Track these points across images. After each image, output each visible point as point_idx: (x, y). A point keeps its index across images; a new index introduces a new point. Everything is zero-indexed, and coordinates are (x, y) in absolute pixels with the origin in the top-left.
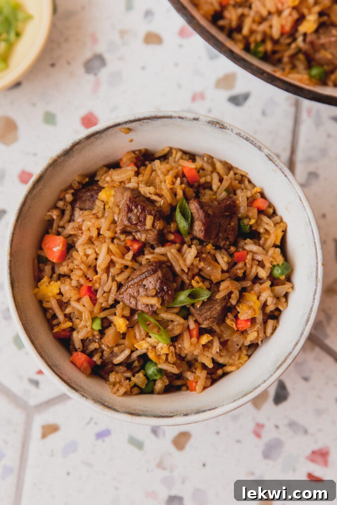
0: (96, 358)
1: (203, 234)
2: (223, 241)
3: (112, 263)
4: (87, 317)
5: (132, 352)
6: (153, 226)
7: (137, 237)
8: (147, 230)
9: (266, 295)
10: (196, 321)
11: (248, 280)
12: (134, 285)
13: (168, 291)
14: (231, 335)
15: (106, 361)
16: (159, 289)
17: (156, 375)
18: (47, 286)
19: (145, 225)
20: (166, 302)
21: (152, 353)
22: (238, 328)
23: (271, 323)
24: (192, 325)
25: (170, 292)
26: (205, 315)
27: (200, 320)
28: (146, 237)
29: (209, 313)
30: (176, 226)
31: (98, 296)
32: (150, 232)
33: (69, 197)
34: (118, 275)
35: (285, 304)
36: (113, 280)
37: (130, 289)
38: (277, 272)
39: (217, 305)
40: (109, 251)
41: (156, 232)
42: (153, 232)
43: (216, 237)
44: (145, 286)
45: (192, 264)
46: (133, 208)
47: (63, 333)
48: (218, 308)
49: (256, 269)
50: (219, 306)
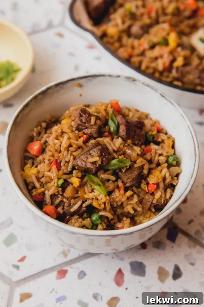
0: (60, 210)
1: (125, 132)
2: (137, 141)
3: (70, 146)
4: (55, 176)
5: (83, 202)
6: (95, 123)
7: (85, 132)
8: (92, 125)
9: (165, 171)
10: (123, 182)
11: (153, 164)
12: (84, 153)
13: (105, 155)
14: (145, 195)
15: (66, 212)
16: (100, 154)
17: (98, 220)
18: (29, 169)
19: (90, 122)
20: (104, 162)
21: (95, 202)
22: (149, 190)
23: (169, 191)
24: (120, 184)
25: (106, 156)
26: (128, 176)
27: (125, 181)
28: (91, 130)
29: (130, 175)
30: (108, 128)
31: (62, 165)
32: (93, 127)
33: (44, 125)
34: (74, 151)
35: (177, 181)
36: (71, 155)
37: (82, 156)
38: (171, 160)
39: (135, 172)
40: (69, 138)
41: (97, 127)
42: (95, 127)
43: (133, 138)
44: (91, 154)
45: (119, 147)
46: (83, 115)
47: (39, 196)
48: (136, 173)
49: (158, 158)
50: (137, 172)
